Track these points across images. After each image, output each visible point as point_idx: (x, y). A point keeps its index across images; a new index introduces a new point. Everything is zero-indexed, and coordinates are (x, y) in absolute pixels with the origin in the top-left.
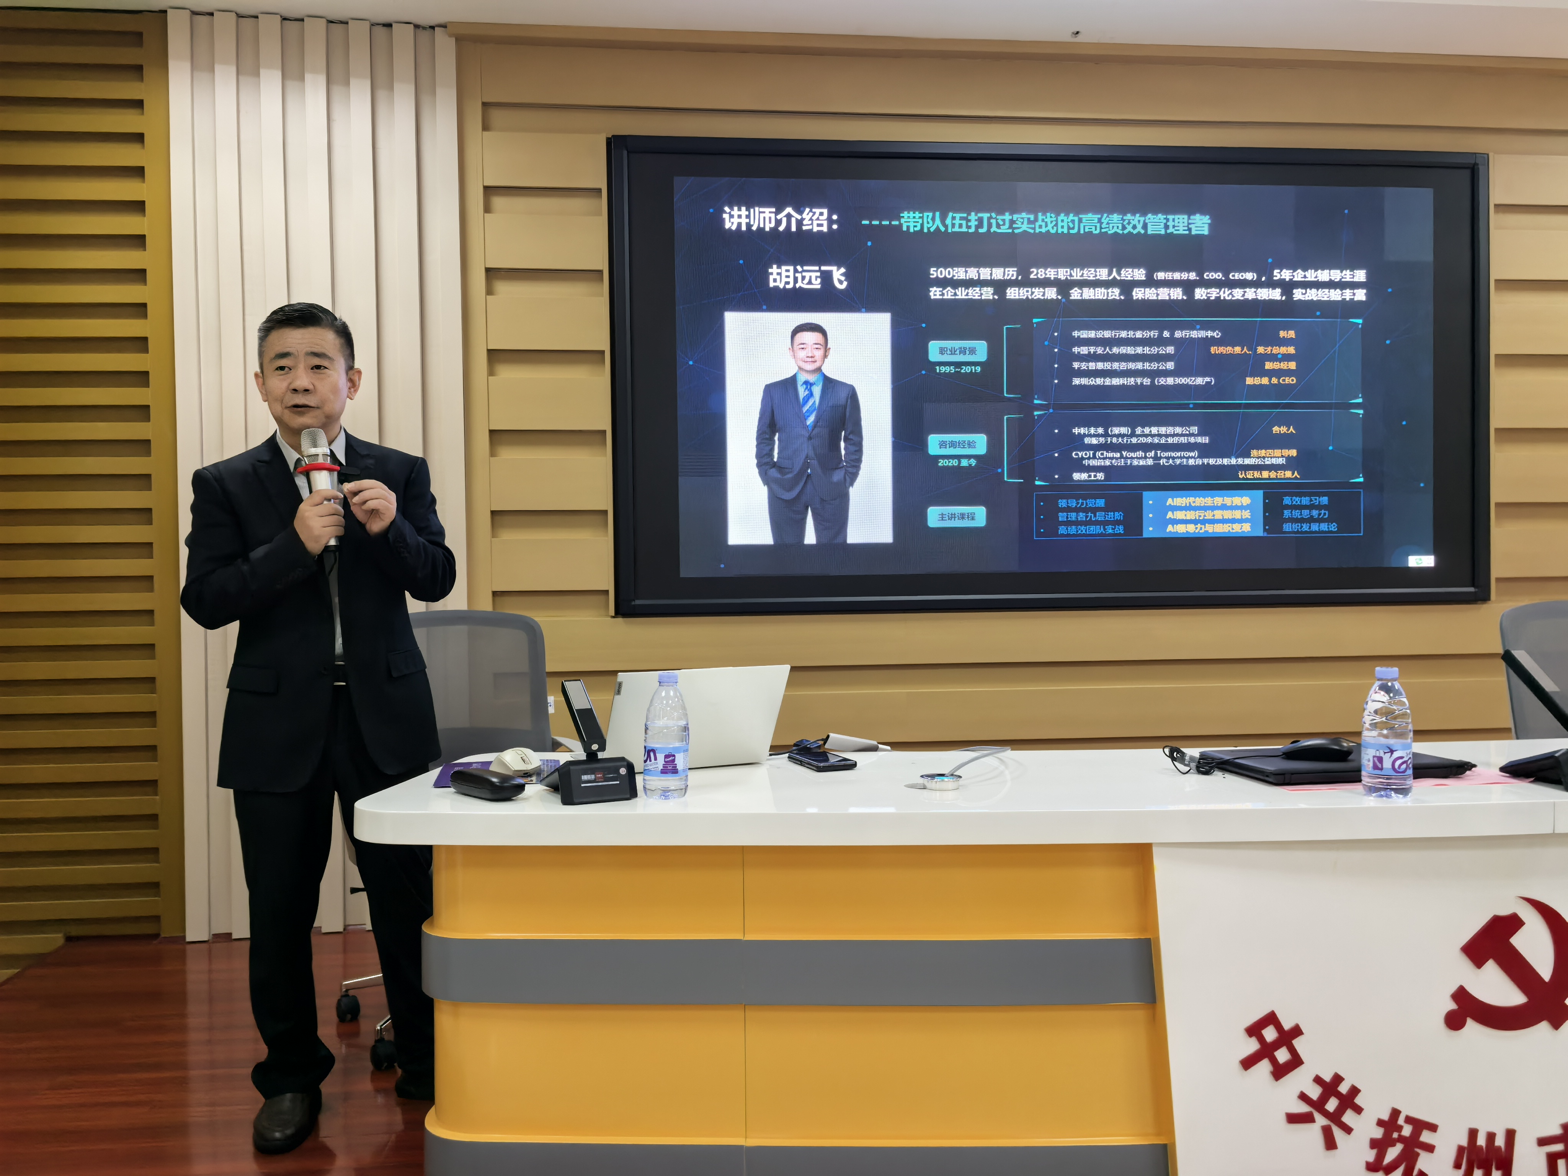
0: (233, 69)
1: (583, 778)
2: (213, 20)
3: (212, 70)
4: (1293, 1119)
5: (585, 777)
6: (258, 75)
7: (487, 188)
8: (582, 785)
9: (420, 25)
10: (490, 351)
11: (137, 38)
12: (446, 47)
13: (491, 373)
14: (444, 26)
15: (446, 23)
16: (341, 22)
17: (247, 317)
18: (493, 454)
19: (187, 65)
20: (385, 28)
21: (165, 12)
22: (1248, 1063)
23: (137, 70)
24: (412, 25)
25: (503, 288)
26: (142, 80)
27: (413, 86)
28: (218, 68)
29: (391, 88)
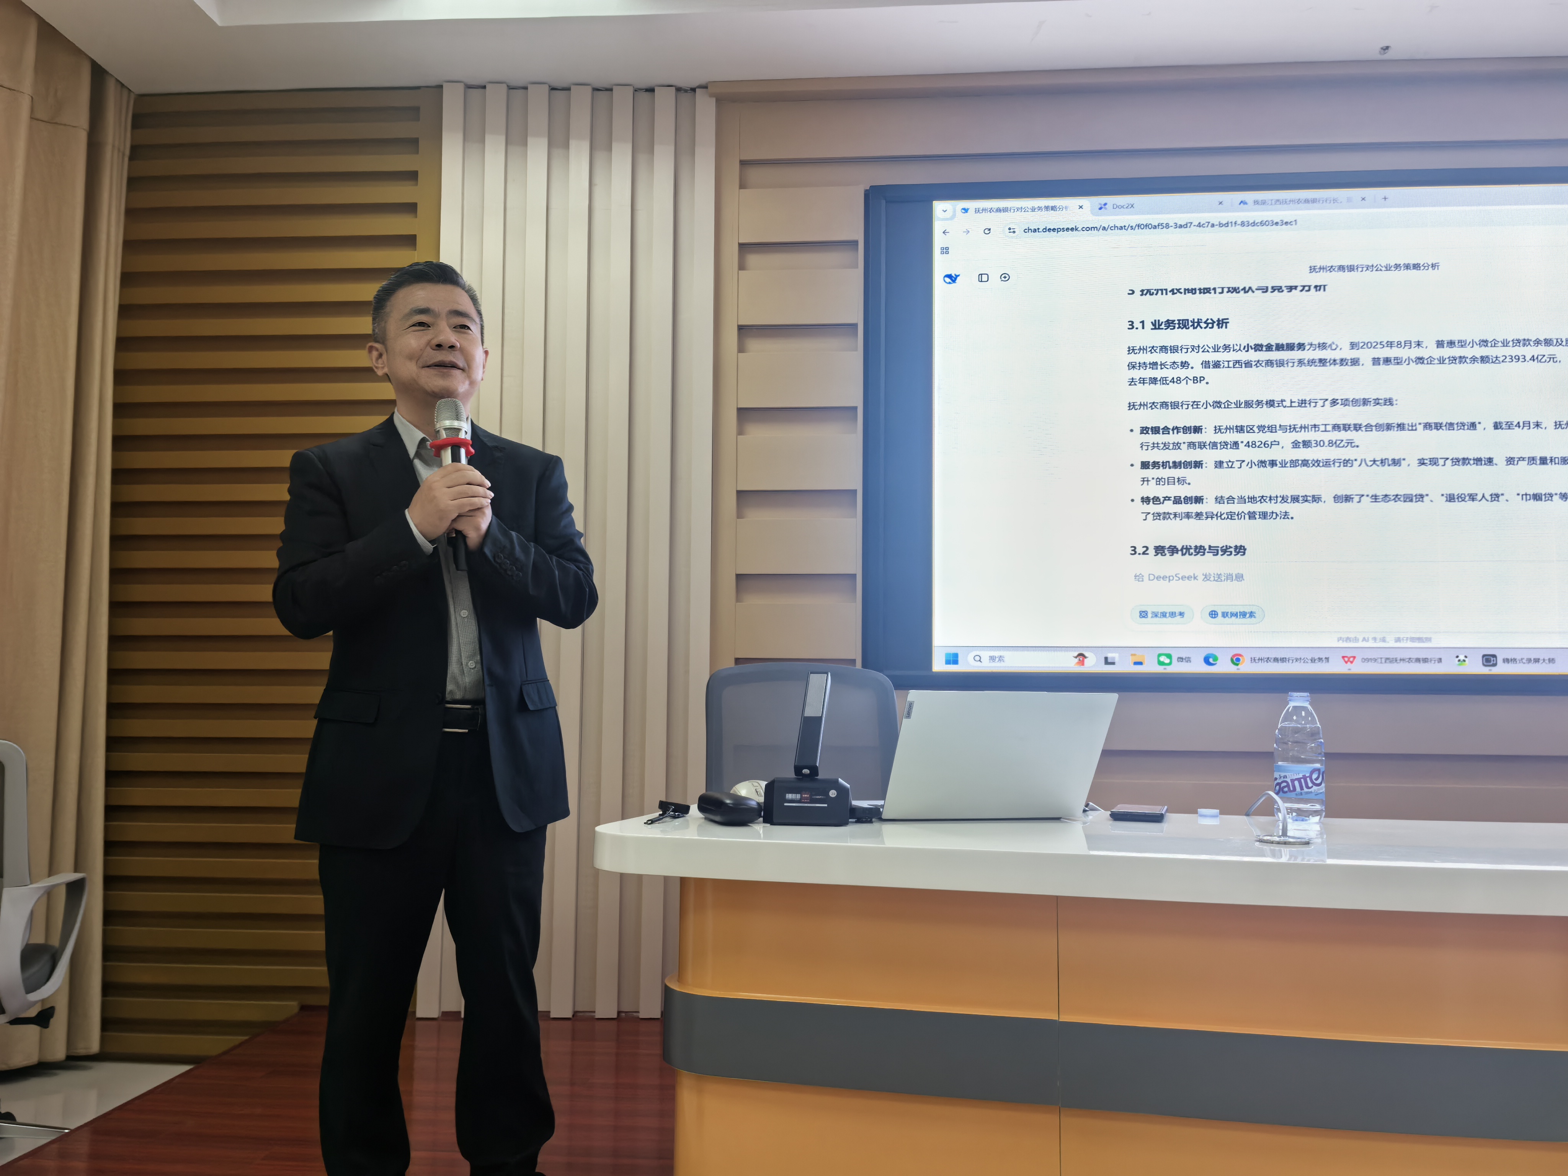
0: (503, 138)
1: (787, 797)
2: (485, 93)
3: (483, 141)
5: (789, 796)
6: (525, 144)
7: (741, 245)
8: (786, 804)
9: (681, 88)
10: (740, 410)
11: (414, 112)
12: (706, 108)
13: (740, 432)
14: (704, 87)
15: (707, 84)
16: (607, 90)
17: (505, 379)
18: (740, 515)
19: (460, 137)
20: (647, 93)
21: (441, 87)
23: (413, 144)
24: (674, 88)
25: (755, 345)
26: (417, 152)
27: (672, 148)
28: (489, 138)
29: (651, 151)
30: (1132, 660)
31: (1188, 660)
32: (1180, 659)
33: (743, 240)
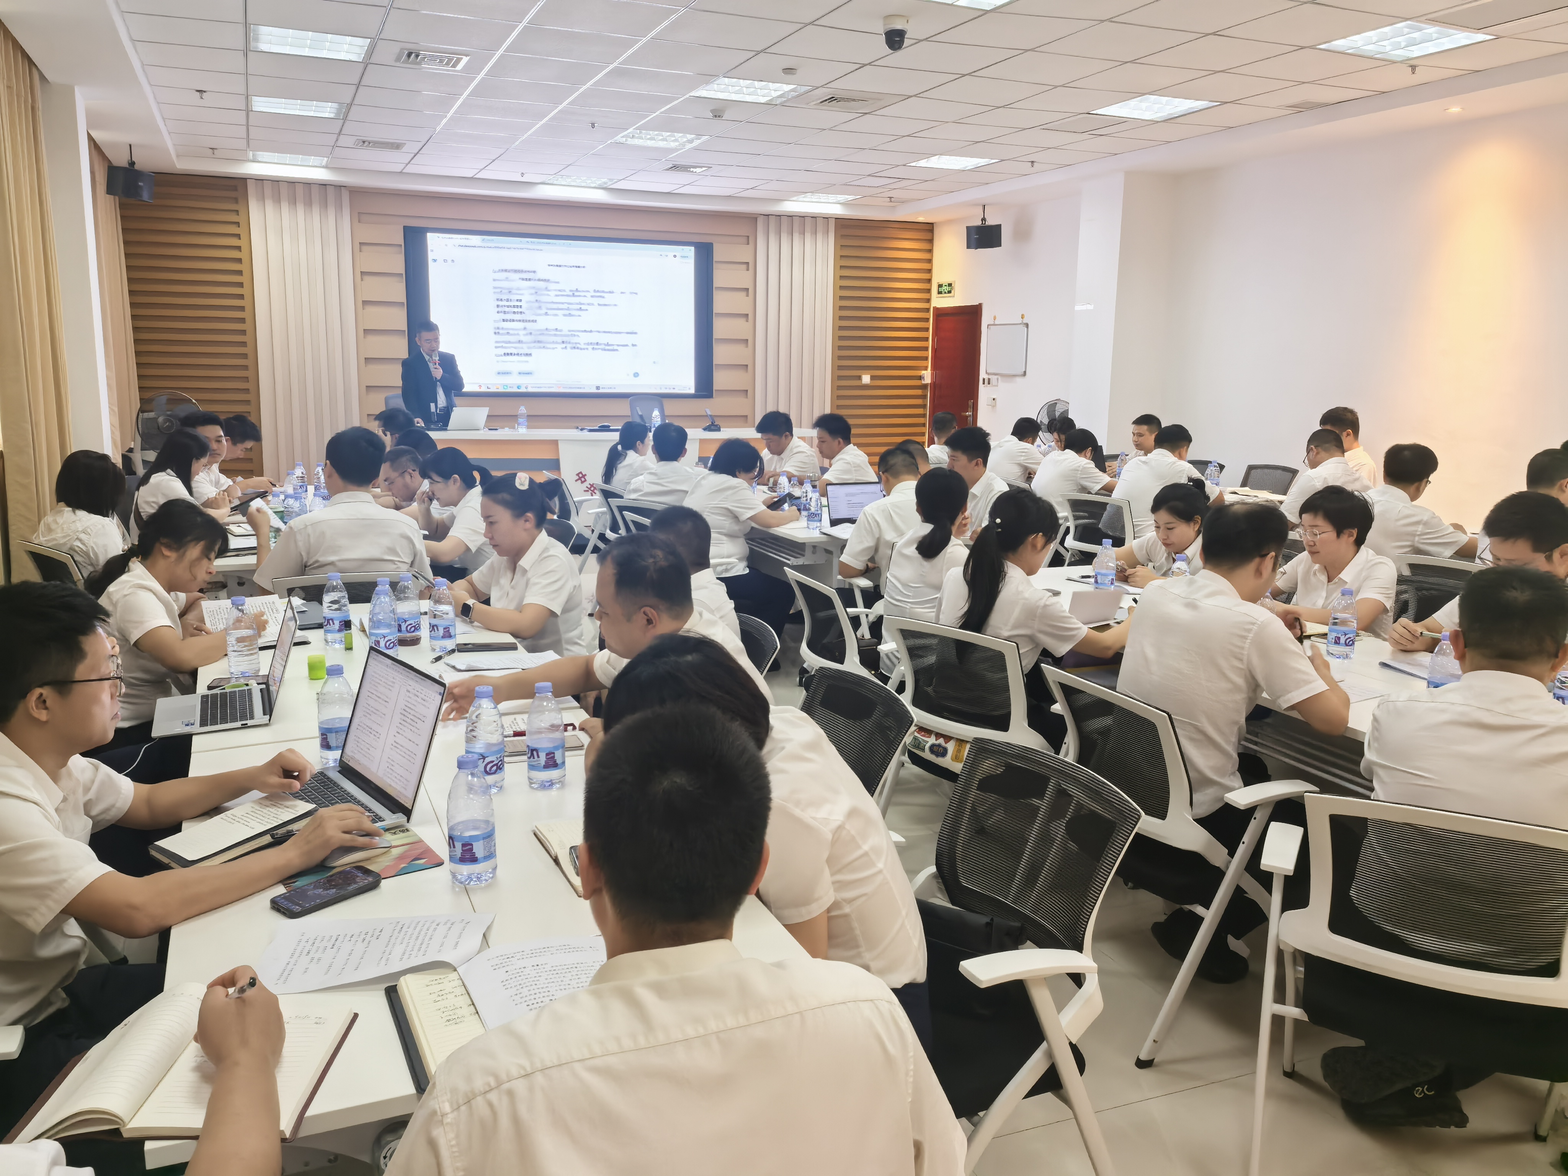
4: (585, 491)
10: (363, 301)
12: (345, 194)
13: (364, 308)
18: (365, 337)
22: (576, 481)
23: (234, 200)
27: (334, 207)
28: (266, 201)
30: (495, 387)
31: (512, 387)
32: (510, 387)
33: (361, 241)
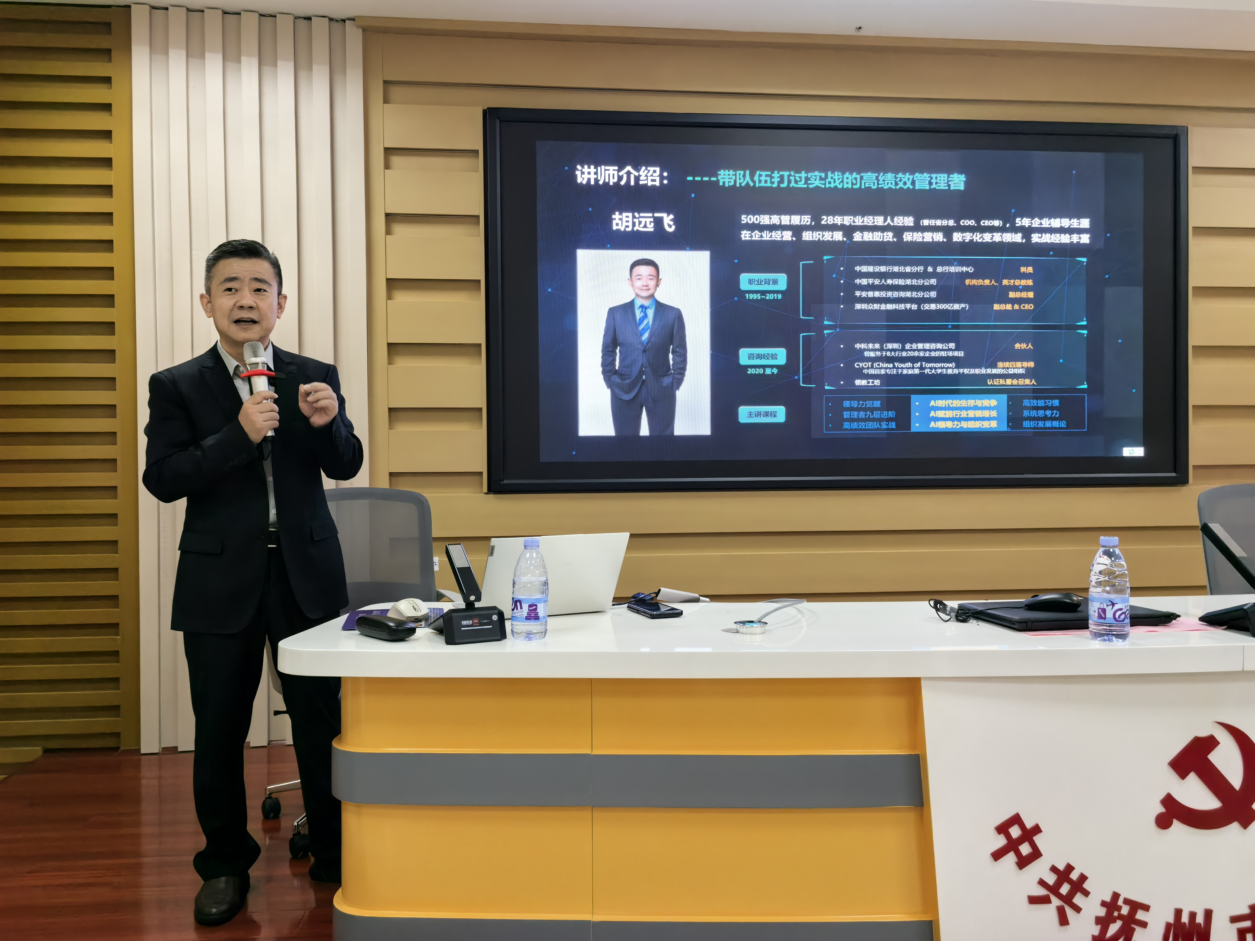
0: (184, 52)
1: (462, 623)
2: (168, 13)
3: (166, 53)
4: (1034, 900)
5: (464, 623)
6: (203, 57)
7: (386, 150)
8: (462, 629)
9: (334, 19)
11: (107, 27)
13: (389, 297)
14: (352, 19)
15: (355, 17)
16: (271, 16)
17: (193, 252)
18: (390, 362)
19: (147, 49)
20: (306, 20)
21: (129, 7)
22: (997, 855)
23: (106, 53)
24: (327, 19)
25: (399, 229)
26: (110, 61)
27: (328, 67)
28: (172, 52)
29: (310, 68)
33: (388, 145)
